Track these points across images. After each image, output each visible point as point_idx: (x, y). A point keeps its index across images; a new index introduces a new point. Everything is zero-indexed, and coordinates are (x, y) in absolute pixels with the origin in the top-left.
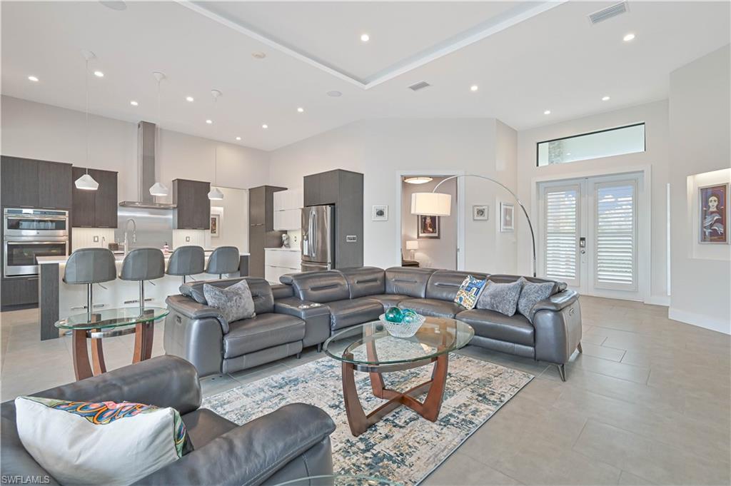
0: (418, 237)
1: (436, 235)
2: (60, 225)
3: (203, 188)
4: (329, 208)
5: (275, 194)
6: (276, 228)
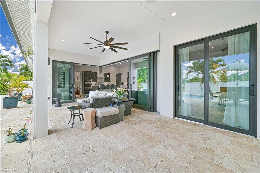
3: (109, 74)
5: (121, 75)
6: (122, 82)
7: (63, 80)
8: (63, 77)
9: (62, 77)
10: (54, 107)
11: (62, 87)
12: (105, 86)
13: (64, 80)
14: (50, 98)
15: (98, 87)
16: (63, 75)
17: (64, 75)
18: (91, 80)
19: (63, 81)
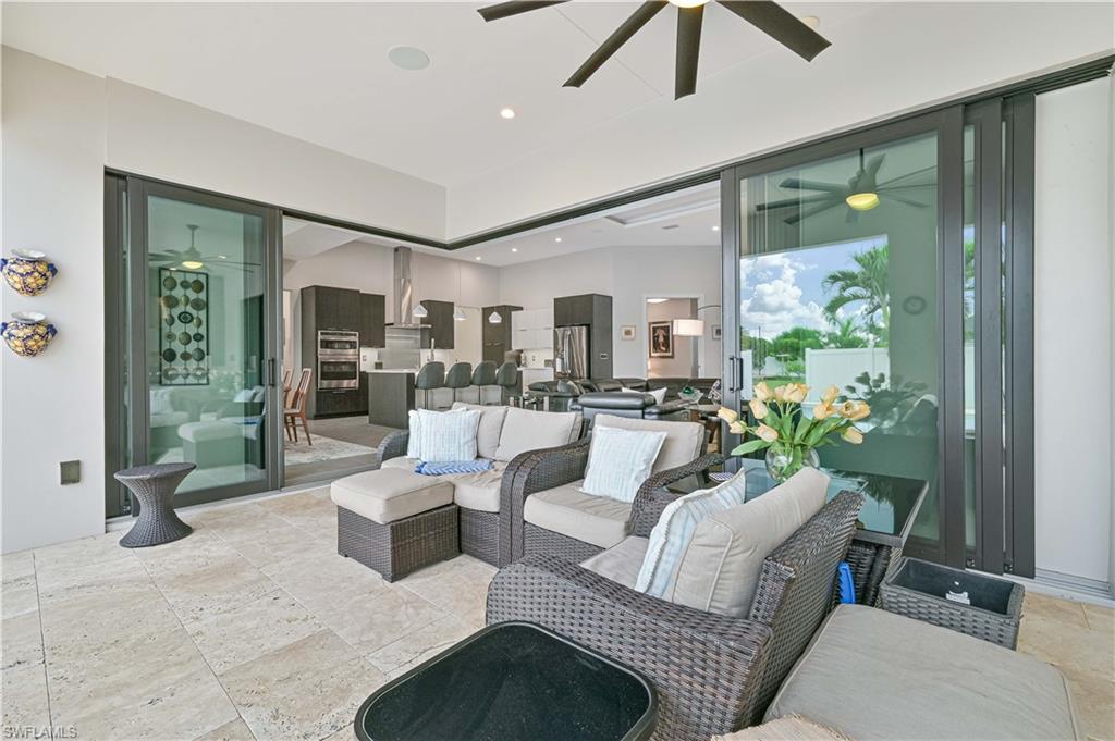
0: (650, 356)
1: (670, 354)
2: (352, 345)
3: (448, 308)
4: (584, 328)
5: (513, 313)
6: (515, 347)
7: (192, 329)
8: (197, 305)
9: (189, 309)
10: (125, 543)
11: (191, 380)
12: (446, 373)
13: (202, 330)
14: (87, 471)
15: (410, 377)
16: (192, 295)
17: (202, 296)
18: (357, 340)
19: (198, 337)
